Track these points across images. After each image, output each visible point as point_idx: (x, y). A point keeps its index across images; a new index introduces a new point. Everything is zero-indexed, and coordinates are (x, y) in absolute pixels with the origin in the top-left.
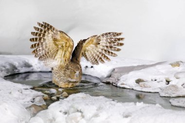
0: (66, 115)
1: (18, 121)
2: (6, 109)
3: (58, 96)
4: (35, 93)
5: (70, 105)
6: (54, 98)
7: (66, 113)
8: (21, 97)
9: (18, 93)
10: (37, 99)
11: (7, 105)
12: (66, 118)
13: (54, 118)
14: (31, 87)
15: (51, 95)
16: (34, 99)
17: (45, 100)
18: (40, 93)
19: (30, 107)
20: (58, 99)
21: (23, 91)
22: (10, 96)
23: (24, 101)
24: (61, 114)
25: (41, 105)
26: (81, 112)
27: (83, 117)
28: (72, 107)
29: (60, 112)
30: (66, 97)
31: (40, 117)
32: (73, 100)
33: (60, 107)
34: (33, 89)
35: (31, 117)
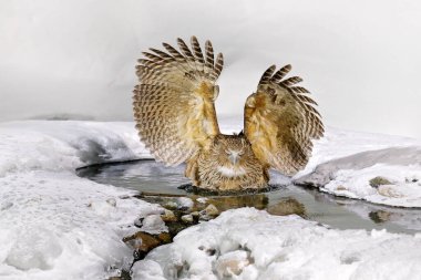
0: (214, 257)
1: (106, 270)
2: (79, 242)
3: (196, 213)
4: (144, 205)
5: (222, 234)
6: (187, 217)
7: (212, 252)
8: (112, 215)
9: (108, 206)
10: (149, 221)
11: (82, 234)
12: (213, 263)
13: (186, 263)
14: (136, 192)
15: (180, 211)
16: (142, 220)
17: (168, 223)
18: (155, 207)
19: (134, 237)
20: (196, 220)
21: (119, 201)
22: (89, 212)
23: (120, 223)
24: (203, 254)
25: (158, 232)
26: (246, 249)
27: (251, 260)
28: (226, 238)
29: (201, 248)
30: (216, 216)
31: (155, 259)
32: (230, 222)
33: (200, 238)
34: (140, 196)
35: (135, 260)
